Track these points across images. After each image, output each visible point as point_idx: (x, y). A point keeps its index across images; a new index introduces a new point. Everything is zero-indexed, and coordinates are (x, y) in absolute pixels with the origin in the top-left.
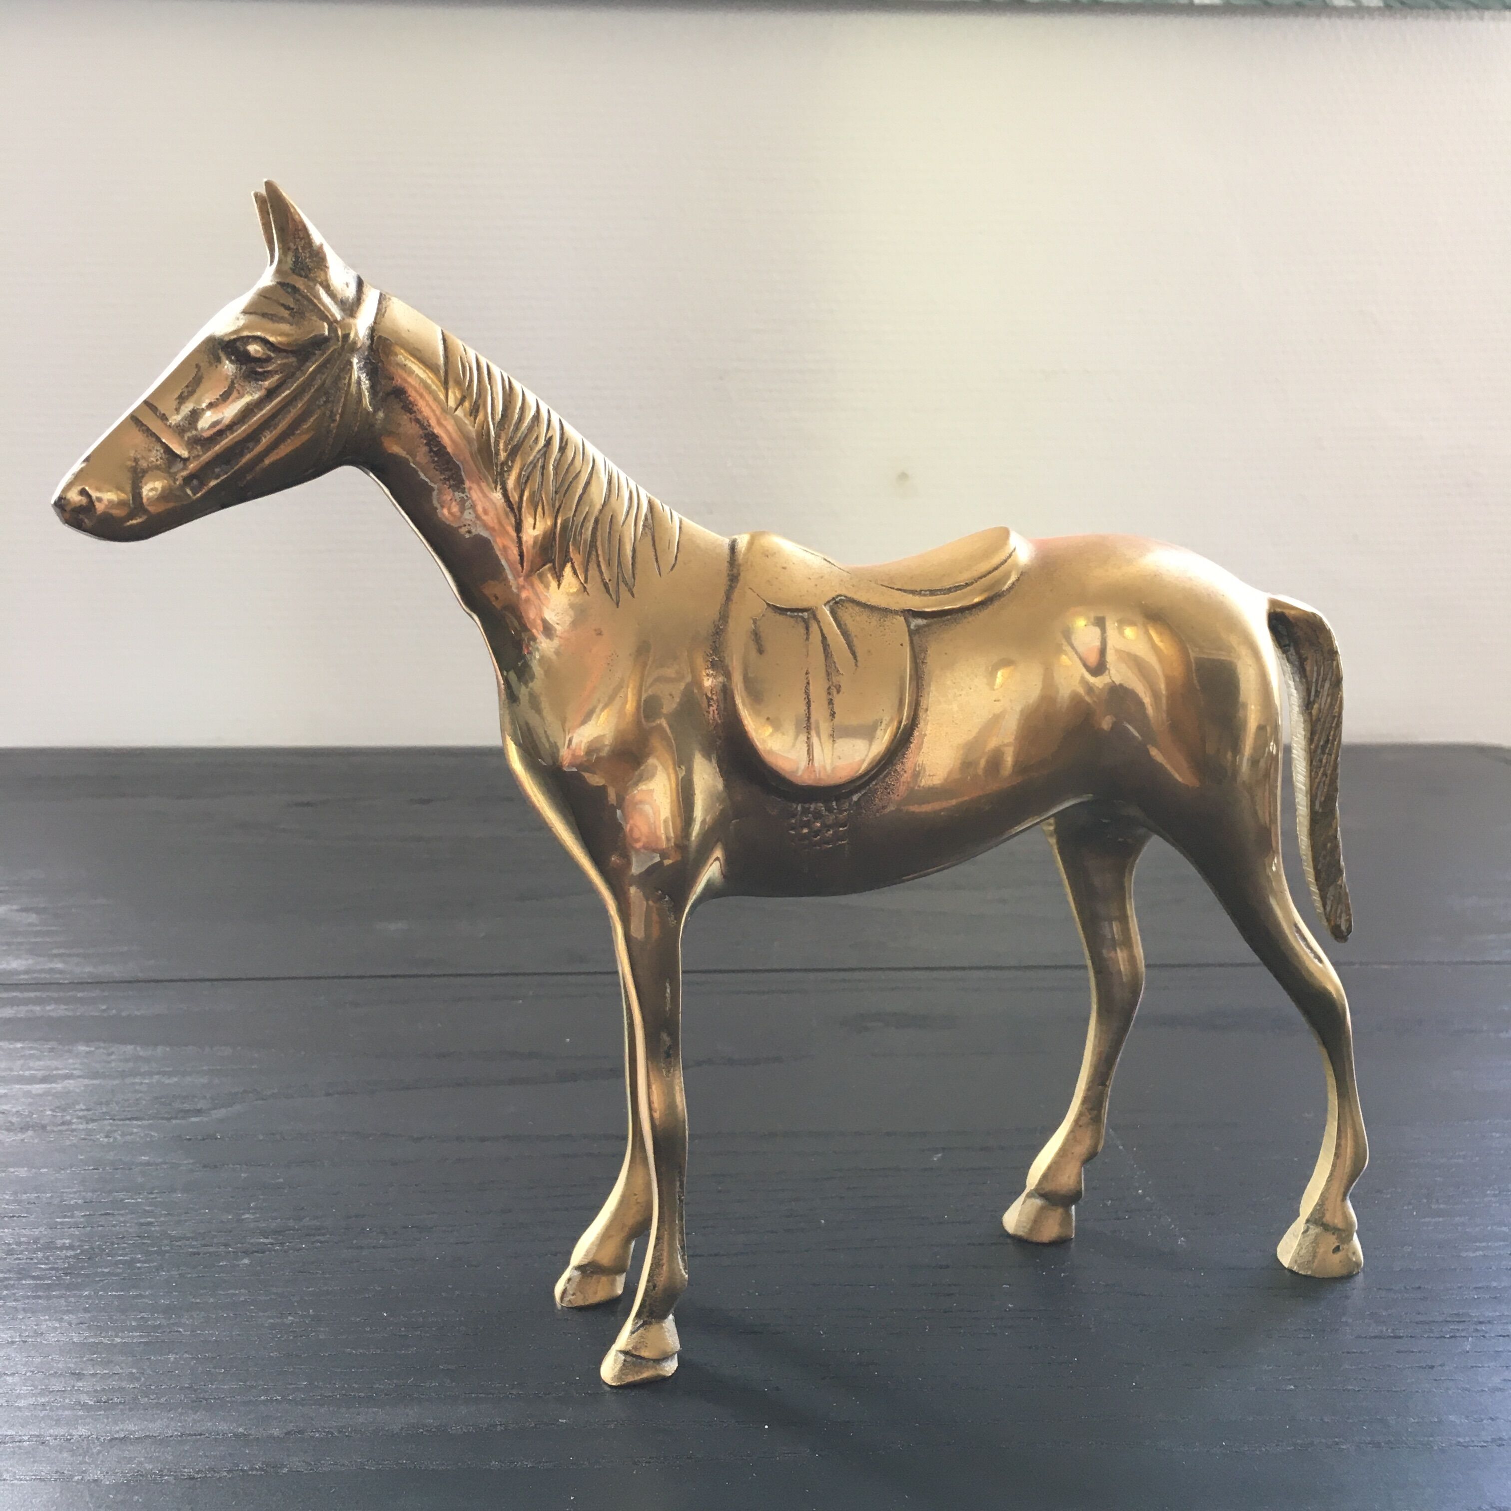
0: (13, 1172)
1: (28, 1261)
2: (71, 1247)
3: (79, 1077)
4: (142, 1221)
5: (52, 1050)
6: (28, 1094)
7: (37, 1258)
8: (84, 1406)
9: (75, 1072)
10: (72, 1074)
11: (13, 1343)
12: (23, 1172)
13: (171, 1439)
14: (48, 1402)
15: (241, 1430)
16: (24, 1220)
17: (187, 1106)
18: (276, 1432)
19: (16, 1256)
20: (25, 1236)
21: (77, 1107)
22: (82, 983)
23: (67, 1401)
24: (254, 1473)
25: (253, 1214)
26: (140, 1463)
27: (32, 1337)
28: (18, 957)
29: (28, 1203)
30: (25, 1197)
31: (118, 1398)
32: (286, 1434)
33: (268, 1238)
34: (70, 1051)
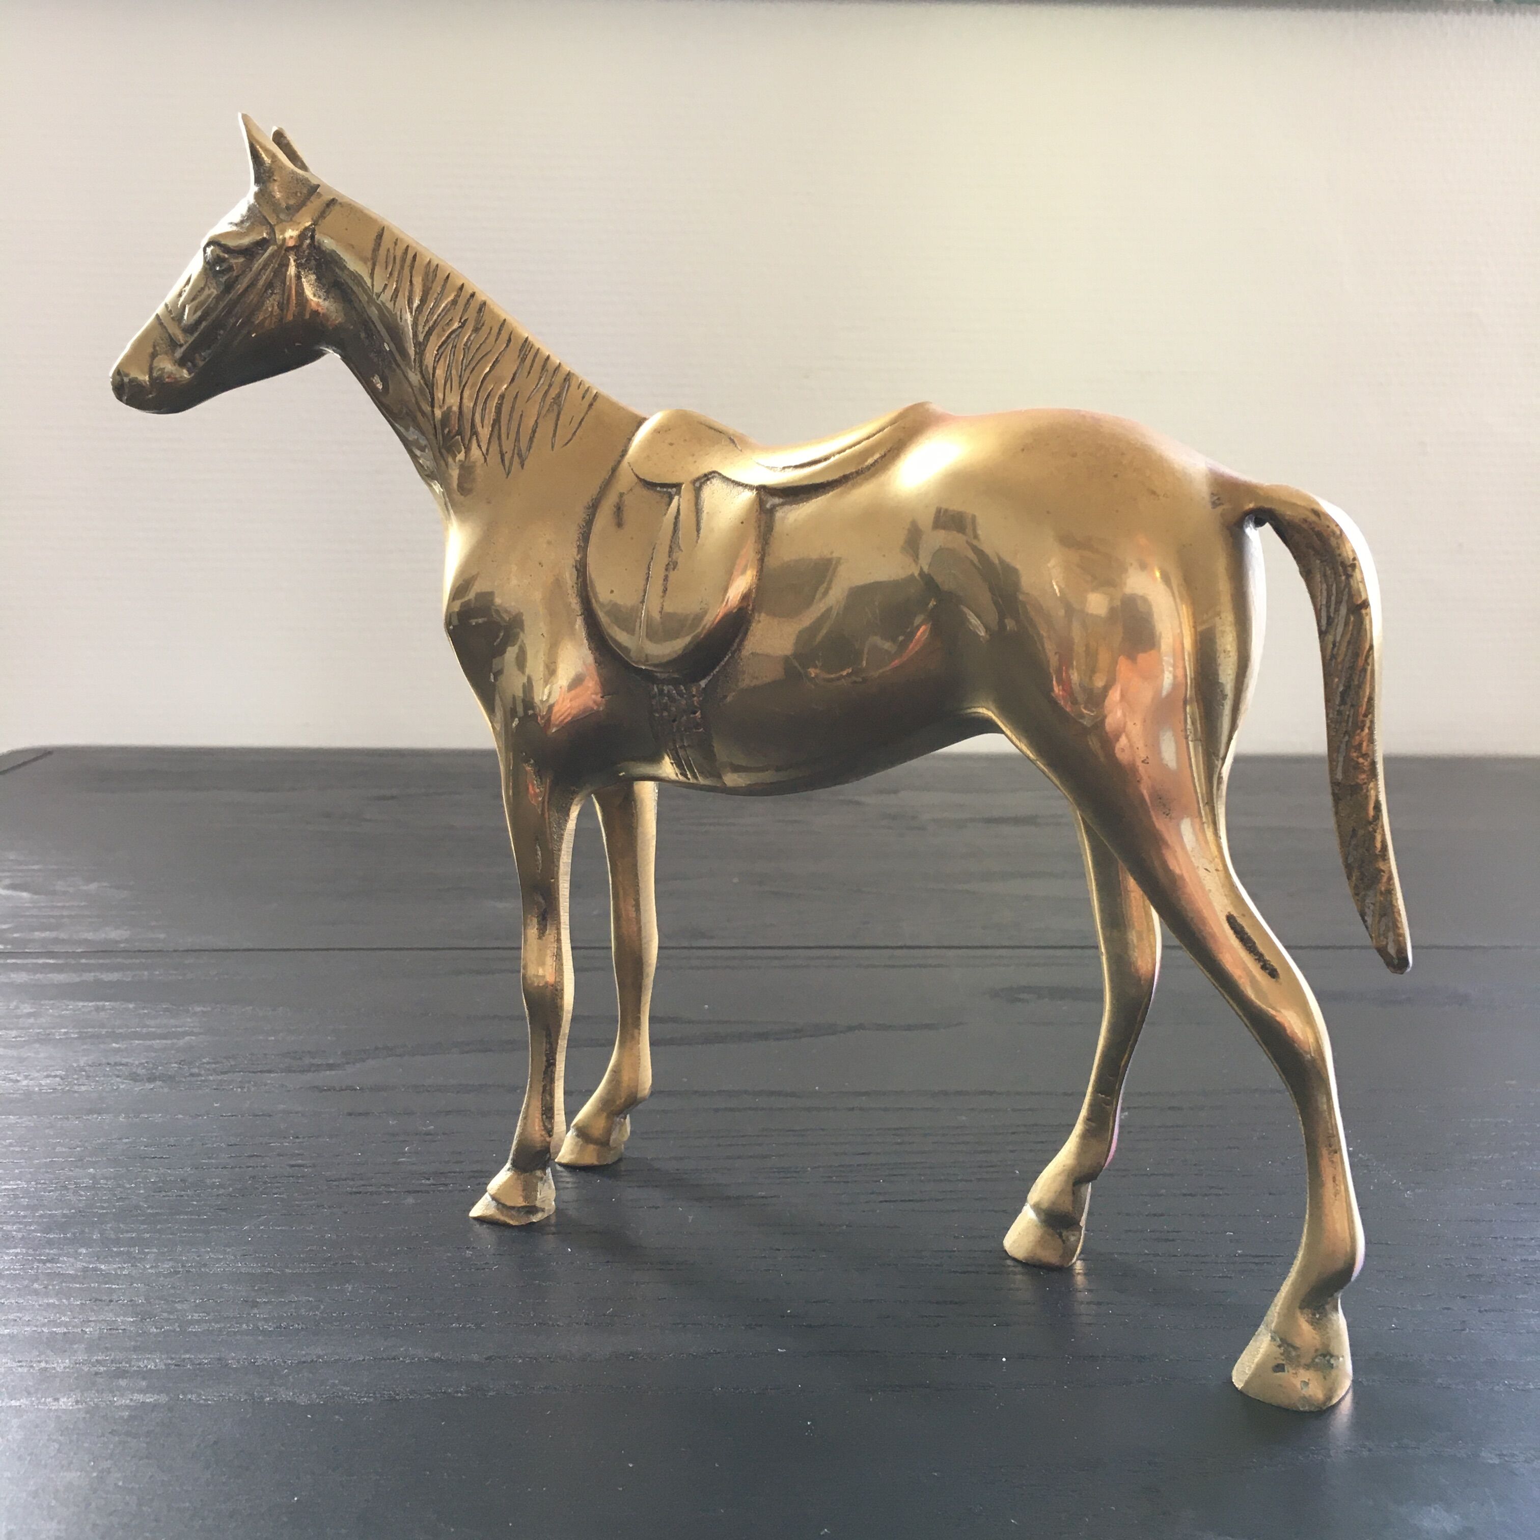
0: (147, 1118)
1: (178, 1198)
2: (221, 1186)
3: (200, 1034)
4: (293, 1163)
5: (167, 1010)
6: (150, 1048)
7: (188, 1196)
8: (264, 1332)
9: (194, 1029)
10: (192, 1031)
11: (178, 1273)
12: (158, 1118)
13: (363, 1363)
14: (224, 1327)
15: (436, 1355)
16: (166, 1161)
17: (318, 1061)
18: (475, 1357)
19: (164, 1194)
20: (170, 1175)
21: (204, 1060)
22: (187, 951)
23: (244, 1326)
24: (460, 1395)
25: (408, 1157)
26: (334, 1385)
27: (195, 1267)
28: (117, 928)
29: (168, 1146)
30: (163, 1140)
31: (298, 1325)
32: (487, 1359)
33: (429, 1179)
34: (188, 1011)
